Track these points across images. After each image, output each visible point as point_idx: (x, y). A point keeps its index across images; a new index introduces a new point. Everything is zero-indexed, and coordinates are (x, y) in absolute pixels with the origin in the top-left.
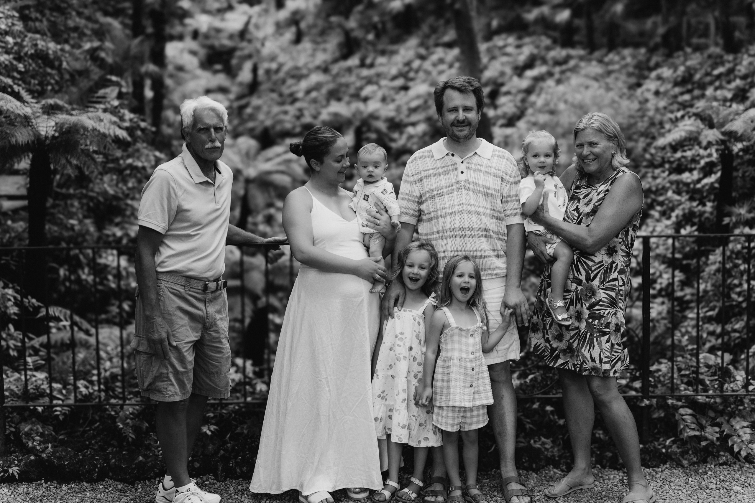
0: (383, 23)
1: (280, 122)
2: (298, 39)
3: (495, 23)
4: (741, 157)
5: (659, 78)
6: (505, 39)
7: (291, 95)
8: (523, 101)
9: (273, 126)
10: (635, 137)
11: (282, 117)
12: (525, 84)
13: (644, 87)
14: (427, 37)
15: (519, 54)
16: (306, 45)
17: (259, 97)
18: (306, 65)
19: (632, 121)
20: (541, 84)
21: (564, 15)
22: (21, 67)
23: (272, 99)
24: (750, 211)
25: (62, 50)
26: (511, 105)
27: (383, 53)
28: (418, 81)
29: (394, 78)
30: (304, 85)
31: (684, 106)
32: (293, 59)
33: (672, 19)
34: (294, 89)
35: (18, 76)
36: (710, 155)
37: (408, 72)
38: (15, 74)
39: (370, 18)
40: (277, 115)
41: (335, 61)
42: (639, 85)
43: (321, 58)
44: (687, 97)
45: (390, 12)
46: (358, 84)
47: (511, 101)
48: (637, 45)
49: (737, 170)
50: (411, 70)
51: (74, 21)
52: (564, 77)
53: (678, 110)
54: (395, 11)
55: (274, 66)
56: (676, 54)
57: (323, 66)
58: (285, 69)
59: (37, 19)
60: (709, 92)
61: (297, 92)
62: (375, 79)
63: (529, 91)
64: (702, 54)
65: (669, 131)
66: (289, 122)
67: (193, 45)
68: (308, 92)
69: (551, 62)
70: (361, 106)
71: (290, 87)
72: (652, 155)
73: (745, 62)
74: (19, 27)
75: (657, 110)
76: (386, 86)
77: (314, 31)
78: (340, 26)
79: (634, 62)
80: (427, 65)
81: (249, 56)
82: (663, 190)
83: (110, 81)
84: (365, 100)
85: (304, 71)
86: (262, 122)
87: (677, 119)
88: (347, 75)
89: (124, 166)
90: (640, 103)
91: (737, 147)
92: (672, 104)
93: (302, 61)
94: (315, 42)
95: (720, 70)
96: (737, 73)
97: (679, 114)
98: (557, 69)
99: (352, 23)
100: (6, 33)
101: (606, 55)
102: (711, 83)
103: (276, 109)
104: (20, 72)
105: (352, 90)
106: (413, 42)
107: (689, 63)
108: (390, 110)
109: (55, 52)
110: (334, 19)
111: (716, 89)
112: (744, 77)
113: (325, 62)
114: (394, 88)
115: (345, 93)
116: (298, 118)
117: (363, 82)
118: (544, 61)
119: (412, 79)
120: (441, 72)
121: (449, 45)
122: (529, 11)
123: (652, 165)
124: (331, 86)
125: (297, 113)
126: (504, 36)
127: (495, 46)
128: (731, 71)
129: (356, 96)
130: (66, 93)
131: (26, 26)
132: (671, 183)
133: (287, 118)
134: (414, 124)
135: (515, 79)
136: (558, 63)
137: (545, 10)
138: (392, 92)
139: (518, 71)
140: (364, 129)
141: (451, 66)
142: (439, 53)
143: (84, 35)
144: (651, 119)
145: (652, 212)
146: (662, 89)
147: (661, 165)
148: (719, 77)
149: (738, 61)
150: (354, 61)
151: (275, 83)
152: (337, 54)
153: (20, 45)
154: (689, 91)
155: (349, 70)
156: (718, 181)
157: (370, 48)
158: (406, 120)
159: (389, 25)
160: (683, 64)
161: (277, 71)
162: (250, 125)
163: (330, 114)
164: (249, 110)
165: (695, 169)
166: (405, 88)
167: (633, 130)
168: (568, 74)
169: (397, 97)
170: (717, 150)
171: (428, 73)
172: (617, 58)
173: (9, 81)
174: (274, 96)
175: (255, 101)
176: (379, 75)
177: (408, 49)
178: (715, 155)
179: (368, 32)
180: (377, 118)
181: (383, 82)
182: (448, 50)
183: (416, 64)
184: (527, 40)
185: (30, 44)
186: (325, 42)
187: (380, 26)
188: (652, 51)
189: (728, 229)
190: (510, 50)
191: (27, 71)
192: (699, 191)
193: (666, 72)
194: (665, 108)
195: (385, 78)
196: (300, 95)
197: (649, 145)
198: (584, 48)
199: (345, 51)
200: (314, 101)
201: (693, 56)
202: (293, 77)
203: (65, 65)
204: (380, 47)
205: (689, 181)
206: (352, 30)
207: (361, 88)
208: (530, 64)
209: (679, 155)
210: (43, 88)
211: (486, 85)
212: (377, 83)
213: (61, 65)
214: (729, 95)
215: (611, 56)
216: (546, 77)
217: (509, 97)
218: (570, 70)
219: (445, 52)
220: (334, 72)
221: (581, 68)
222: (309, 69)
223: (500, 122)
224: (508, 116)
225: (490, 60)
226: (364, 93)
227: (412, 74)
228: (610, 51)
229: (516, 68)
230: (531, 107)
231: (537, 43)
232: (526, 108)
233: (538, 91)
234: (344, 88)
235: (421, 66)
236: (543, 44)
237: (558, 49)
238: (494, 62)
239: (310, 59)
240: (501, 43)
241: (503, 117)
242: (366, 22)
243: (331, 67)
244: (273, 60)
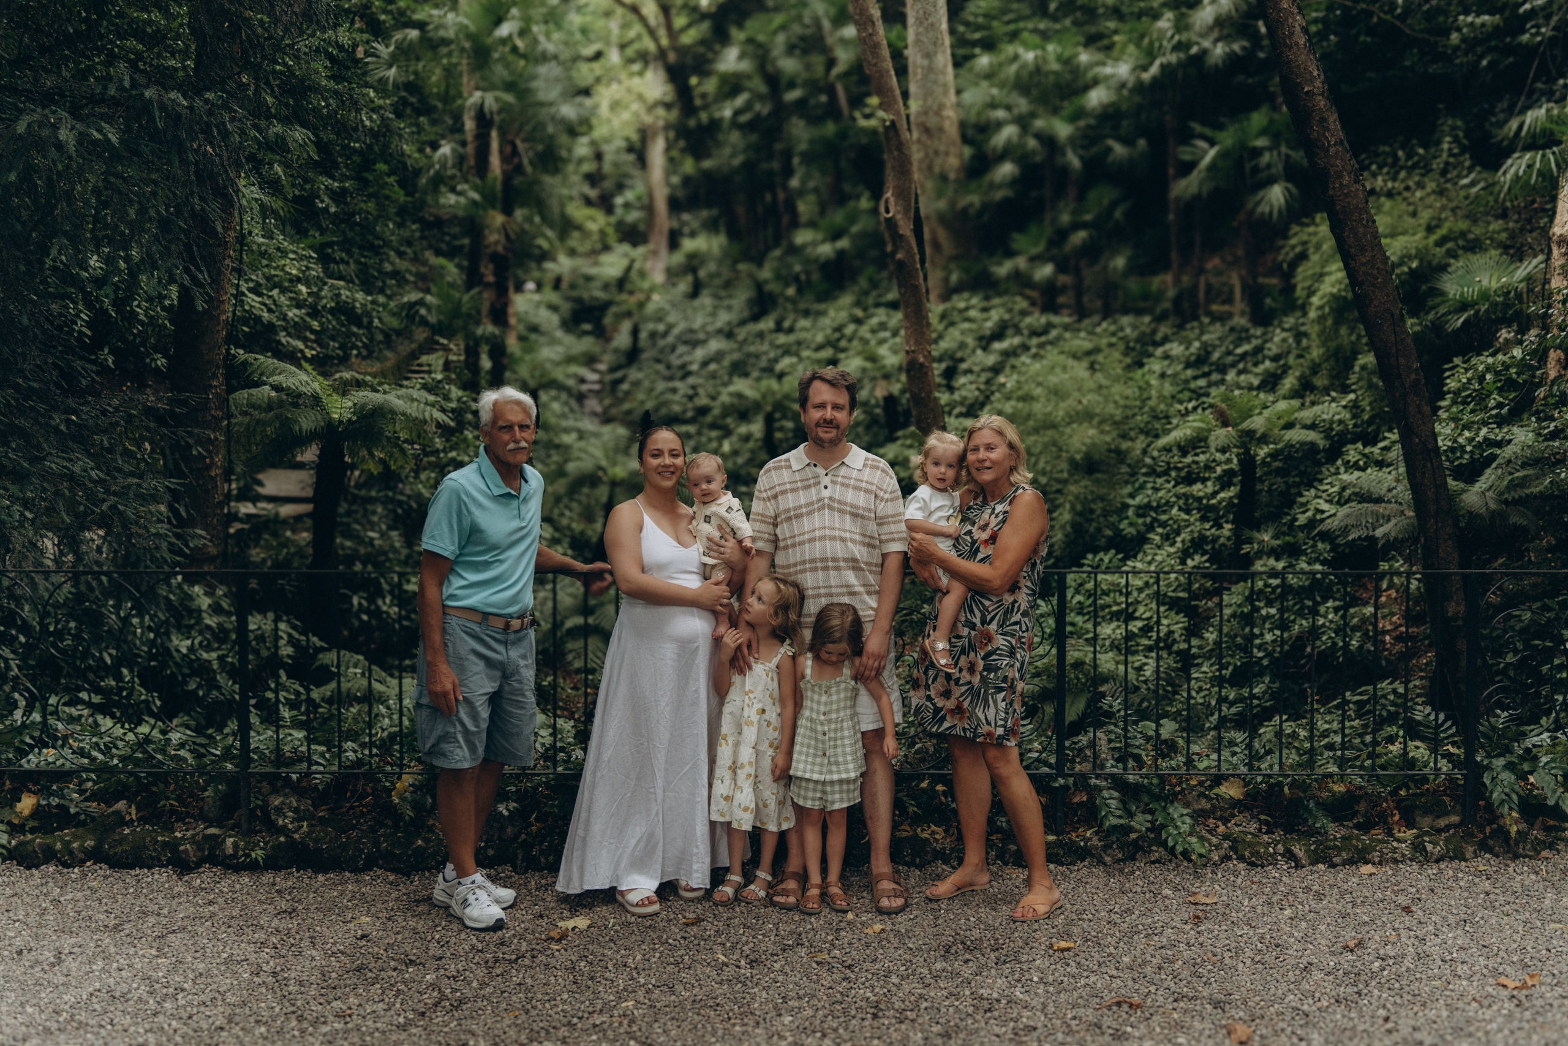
0: (808, 273)
1: (666, 403)
2: (695, 292)
3: (954, 278)
4: (1269, 464)
5: (1166, 356)
6: (968, 300)
7: (683, 367)
8: (988, 382)
9: (657, 409)
10: (1132, 434)
11: (669, 396)
12: (991, 360)
13: (1146, 368)
14: (866, 293)
15: (986, 320)
16: (706, 300)
17: (640, 369)
18: (704, 326)
19: (1129, 413)
20: (1013, 361)
21: (1046, 271)
22: (315, 324)
24: (1276, 537)
25: (373, 302)
26: (972, 387)
27: (806, 313)
28: (851, 353)
29: (819, 348)
30: (700, 353)
31: (1198, 394)
32: (686, 318)
33: (1185, 279)
34: (687, 358)
35: (312, 337)
36: (1229, 461)
37: (839, 340)
38: (308, 334)
39: (790, 267)
40: (662, 394)
41: (743, 323)
42: (1141, 365)
43: (724, 318)
44: (1202, 382)
45: (816, 260)
46: (772, 355)
47: (971, 383)
48: (1139, 312)
49: (1263, 482)
50: (843, 336)
51: (392, 263)
52: (1042, 352)
53: (1190, 400)
54: (822, 259)
55: (661, 327)
56: (1188, 326)
57: (727, 329)
58: (676, 331)
59: (342, 260)
60: (1231, 376)
61: (691, 363)
62: (794, 348)
63: (996, 370)
64: (1223, 325)
65: (1177, 426)
66: (679, 403)
67: (553, 297)
68: (705, 364)
69: (1026, 332)
70: (774, 385)
71: (681, 356)
72: (1153, 458)
73: (1276, 339)
74: (316, 271)
75: (1161, 398)
76: (808, 358)
77: (717, 281)
78: (751, 276)
79: (1135, 334)
80: (864, 331)
81: (628, 314)
82: (1169, 505)
83: (438, 343)
84: (780, 376)
85: (702, 336)
86: (642, 403)
87: (1187, 412)
88: (758, 340)
89: (445, 460)
90: (1140, 388)
91: (1262, 452)
92: (1181, 392)
93: (698, 322)
94: (717, 297)
95: (1246, 347)
96: (1266, 352)
97: (1190, 406)
98: (1035, 341)
99: (766, 273)
100: (299, 280)
101: (1099, 324)
102: (1233, 365)
103: (661, 386)
104: (313, 332)
105: (763, 363)
106: (847, 299)
107: (1205, 338)
109: (363, 305)
110: (742, 267)
111: (1240, 373)
112: (1275, 359)
113: (729, 323)
114: (818, 362)
115: (754, 365)
116: (691, 398)
117: (780, 352)
118: (1018, 331)
119: (844, 350)
120: (882, 342)
121: (894, 306)
122: (1000, 264)
123: (1153, 472)
124: (736, 356)
125: (691, 392)
126: (966, 295)
127: (954, 308)
128: (1259, 350)
129: (769, 370)
130: (377, 359)
131: (326, 270)
132: (1178, 497)
133: (677, 397)
135: (979, 352)
136: (1035, 333)
137: (1021, 262)
139: (984, 343)
140: (777, 416)
141: (895, 334)
142: (880, 315)
143: (407, 282)
144: (1153, 409)
145: (1151, 536)
146: (1169, 372)
147: (1166, 473)
148: (1243, 357)
149: (1269, 336)
150: (767, 324)
151: (662, 351)
152: (746, 314)
153: (317, 296)
154: (1205, 375)
155: (761, 335)
156: (1237, 496)
157: (789, 306)
159: (816, 277)
160: (1198, 339)
161: (665, 334)
162: (626, 406)
163: (731, 394)
164: (625, 387)
165: (1208, 479)
167: (1132, 423)
168: (1049, 347)
170: (1238, 455)
171: (865, 342)
172: (1113, 328)
173: (300, 345)
174: (660, 367)
175: (634, 374)
176: (799, 343)
177: (839, 310)
178: (1235, 461)
179: (787, 285)
181: (805, 353)
182: (892, 312)
183: (850, 329)
184: (997, 301)
185: (330, 295)
186: (730, 297)
187: (803, 277)
188: (1160, 319)
189: (1248, 560)
190: (973, 313)
191: (324, 330)
192: (1213, 509)
193: (1176, 349)
194: (1173, 397)
195: (808, 347)
196: (694, 367)
197: (1148, 445)
198: (1070, 315)
199: (756, 309)
200: (713, 376)
201: (1211, 328)
202: (686, 343)
203: (376, 322)
204: (803, 306)
205: (1201, 494)
206: (766, 282)
207: (776, 360)
208: (999, 334)
209: (1188, 459)
210: (345, 353)
211: (940, 359)
212: (797, 355)
213: (371, 322)
214: (1256, 382)
215: (1104, 325)
216: (1019, 351)
217: (970, 377)
218: (1051, 343)
219: (888, 315)
220: (741, 337)
221: (1065, 340)
222: (707, 333)
223: (956, 411)
224: (968, 402)
225: (946, 328)
226: (780, 367)
227: (843, 343)
228: (1104, 318)
229: (981, 338)
230: (998, 390)
231: (1010, 305)
232: (993, 393)
233: (1008, 370)
234: (752, 360)
235: (855, 332)
236: (1017, 307)
237: (1037, 315)
238: (951, 330)
239: (709, 319)
240: (962, 305)
241: (962, 403)
242: (784, 272)
243: (736, 330)
244: (660, 320)
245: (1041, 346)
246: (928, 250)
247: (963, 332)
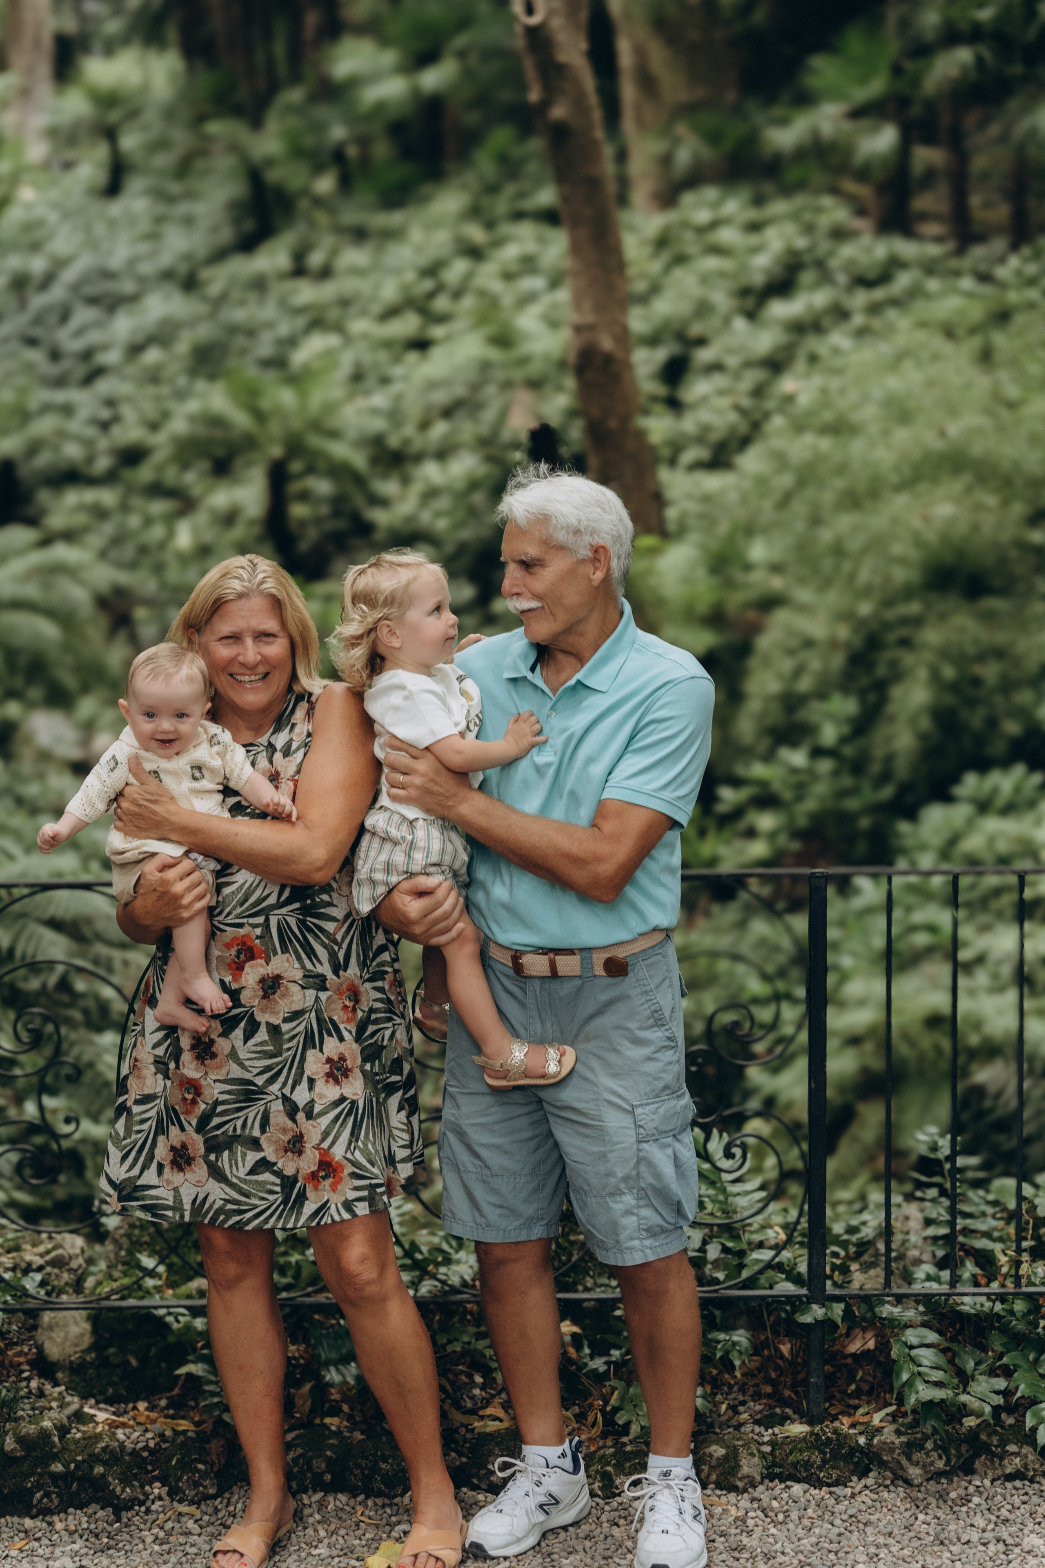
0: (363, 143)
2: (113, 183)
3: (684, 157)
6: (716, 205)
7: (87, 355)
8: (759, 392)
12: (765, 340)
14: (491, 189)
15: (756, 250)
16: (137, 202)
18: (132, 262)
20: (813, 343)
21: (883, 140)
23: (29, 368)
26: (725, 402)
27: (359, 235)
28: (458, 325)
29: (391, 313)
30: (125, 325)
32: (92, 244)
34: (95, 336)
37: (431, 295)
39: (319, 128)
40: (41, 415)
41: (219, 255)
43: (177, 245)
45: (378, 112)
46: (284, 329)
47: (722, 393)
50: (440, 288)
52: (876, 323)
54: (391, 110)
55: (38, 265)
57: (183, 269)
58: (69, 275)
62: (333, 314)
63: (776, 363)
66: (79, 437)
68: (136, 349)
69: (842, 279)
70: (289, 395)
71: (81, 331)
76: (365, 336)
77: (163, 161)
78: (234, 148)
80: (487, 275)
84: (302, 379)
85: (128, 286)
88: (252, 297)
93: (120, 253)
94: (161, 196)
98: (860, 299)
99: (269, 143)
101: (1002, 260)
103: (40, 398)
105: (265, 347)
106: (450, 202)
108: (374, 412)
110: (214, 128)
113: (188, 257)
114: (387, 344)
115: (243, 352)
116: (105, 426)
117: (301, 322)
118: (825, 277)
119: (442, 319)
120: (526, 300)
121: (550, 218)
122: (782, 123)
124: (204, 332)
125: (104, 413)
126: (710, 193)
127: (685, 224)
129: (278, 367)
133: (74, 425)
134: (443, 454)
135: (740, 324)
136: (861, 281)
137: (828, 118)
138: (383, 356)
139: (750, 303)
140: (296, 466)
141: (555, 283)
142: (523, 240)
150: (273, 259)
151: (39, 319)
152: (226, 235)
155: (259, 285)
157: (321, 217)
158: (418, 443)
159: (381, 150)
161: (47, 281)
163: (193, 417)
166: (421, 345)
168: (892, 314)
169: (397, 371)
171: (489, 300)
172: (1033, 268)
174: (37, 356)
176: (345, 303)
177: (432, 226)
179: (316, 170)
180: (334, 434)
181: (358, 326)
182: (547, 233)
183: (457, 270)
184: (779, 207)
186: (191, 195)
187: (352, 153)
190: (728, 235)
195: (364, 313)
196: (112, 357)
198: (940, 239)
199: (247, 225)
202: (93, 301)
204: (351, 216)
206: (270, 162)
207: (292, 342)
208: (783, 283)
211: (653, 340)
212: (339, 328)
215: (1014, 262)
216: (826, 322)
217: (719, 381)
218: (895, 302)
219: (541, 240)
220: (215, 289)
221: (928, 296)
222: (142, 280)
223: (689, 455)
224: (715, 437)
225: (668, 268)
226: (300, 356)
227: (441, 304)
228: (1015, 247)
229: (744, 292)
230: (781, 410)
231: (808, 216)
232: (767, 415)
233: (800, 365)
234: (240, 341)
235: (468, 277)
236: (825, 221)
237: (866, 239)
238: (678, 273)
239: (144, 248)
240: (703, 216)
241: (700, 439)
242: (308, 141)
243: (205, 274)
244: (35, 247)
245: (874, 309)
246: (629, 92)
247: (705, 279)
